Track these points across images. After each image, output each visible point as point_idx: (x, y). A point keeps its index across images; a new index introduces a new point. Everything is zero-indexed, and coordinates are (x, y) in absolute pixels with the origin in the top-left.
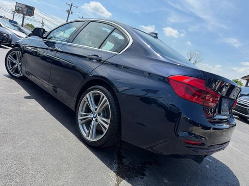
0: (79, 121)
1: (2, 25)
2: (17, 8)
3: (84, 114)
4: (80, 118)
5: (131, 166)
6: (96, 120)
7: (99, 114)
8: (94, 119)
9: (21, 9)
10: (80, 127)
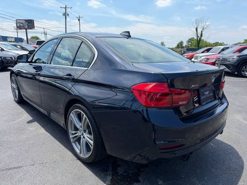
0: (72, 140)
1: (5, 49)
2: (18, 25)
3: (74, 132)
4: (71, 136)
5: (125, 174)
6: (84, 137)
7: (85, 131)
8: (82, 137)
9: (21, 25)
10: (74, 144)
